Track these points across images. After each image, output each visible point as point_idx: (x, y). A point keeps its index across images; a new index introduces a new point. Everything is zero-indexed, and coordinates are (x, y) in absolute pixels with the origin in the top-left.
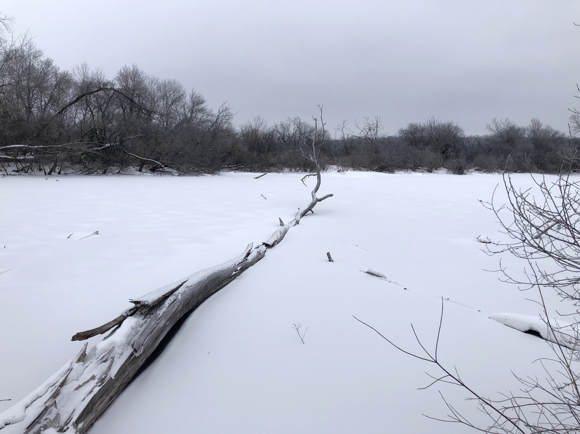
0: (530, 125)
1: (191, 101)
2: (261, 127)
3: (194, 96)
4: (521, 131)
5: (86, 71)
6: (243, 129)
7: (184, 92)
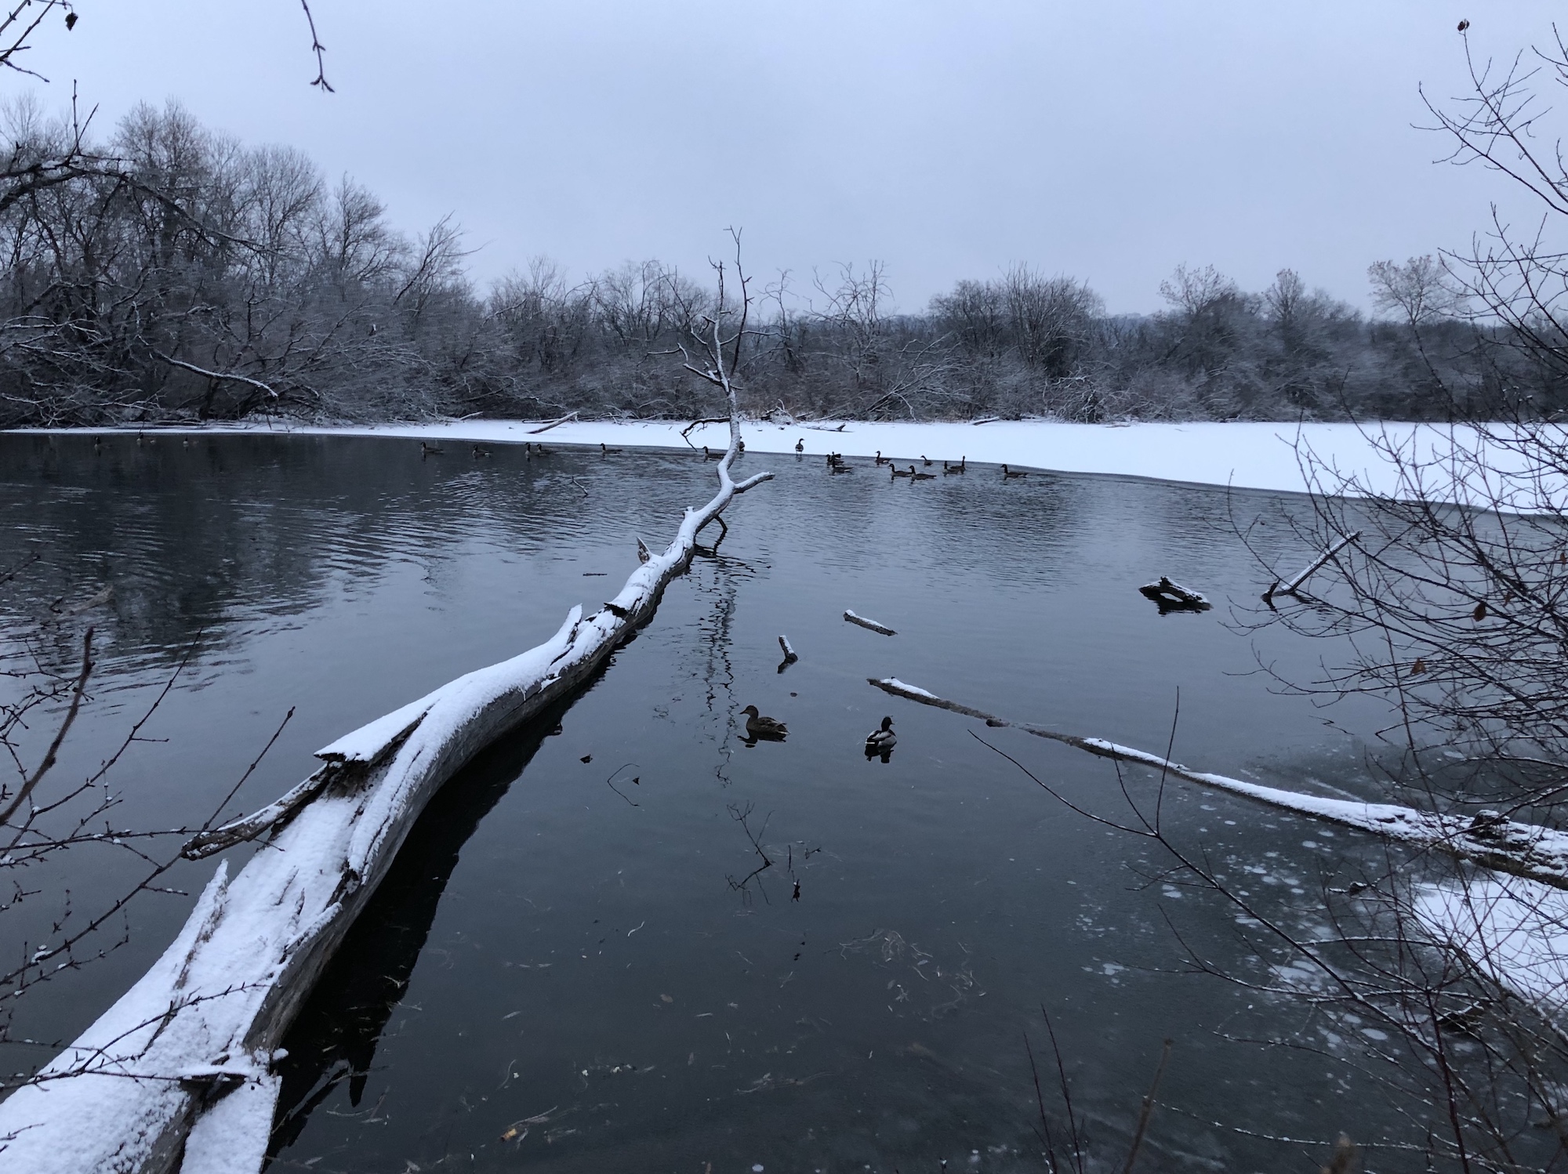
0: (1273, 285)
1: (341, 209)
2: (551, 286)
3: (349, 197)
4: (1251, 302)
5: (33, 119)
6: (502, 290)
7: (321, 182)
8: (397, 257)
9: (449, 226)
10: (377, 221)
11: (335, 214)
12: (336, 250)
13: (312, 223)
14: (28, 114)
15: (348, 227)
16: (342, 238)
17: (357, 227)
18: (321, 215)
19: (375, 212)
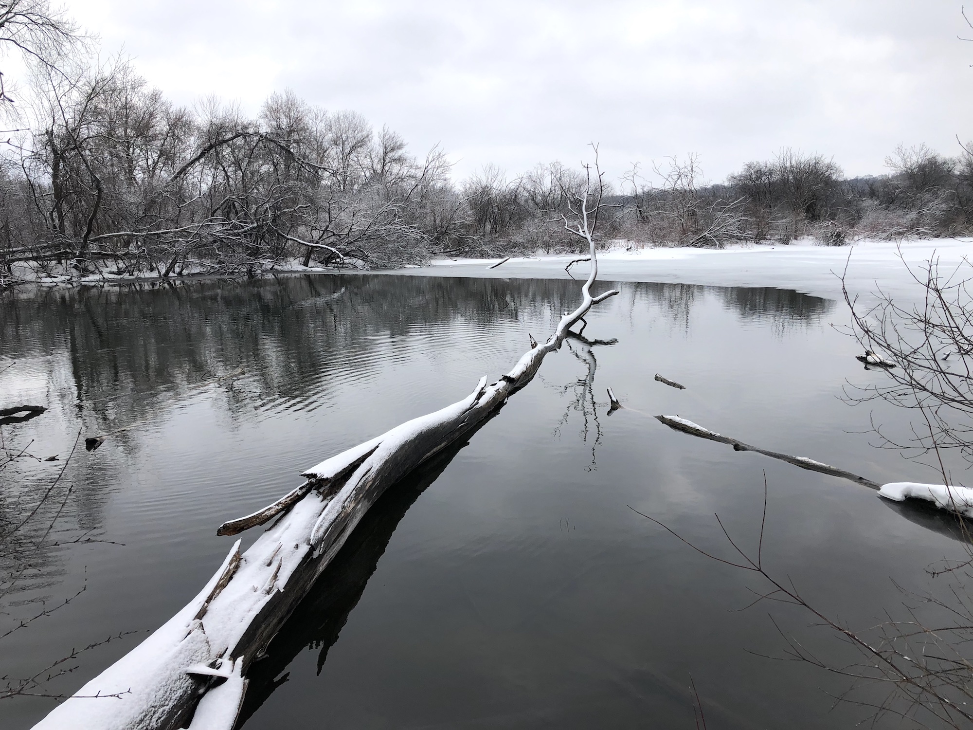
0: (962, 154)
1: (381, 144)
2: (496, 181)
3: (387, 137)
4: (948, 164)
5: (215, 108)
6: (468, 186)
7: (370, 130)
9: (437, 150)
10: (401, 151)
11: (378, 148)
12: (378, 168)
13: (365, 154)
14: (212, 105)
15: (385, 154)
16: (382, 161)
17: (390, 155)
18: (370, 149)
19: (400, 146)
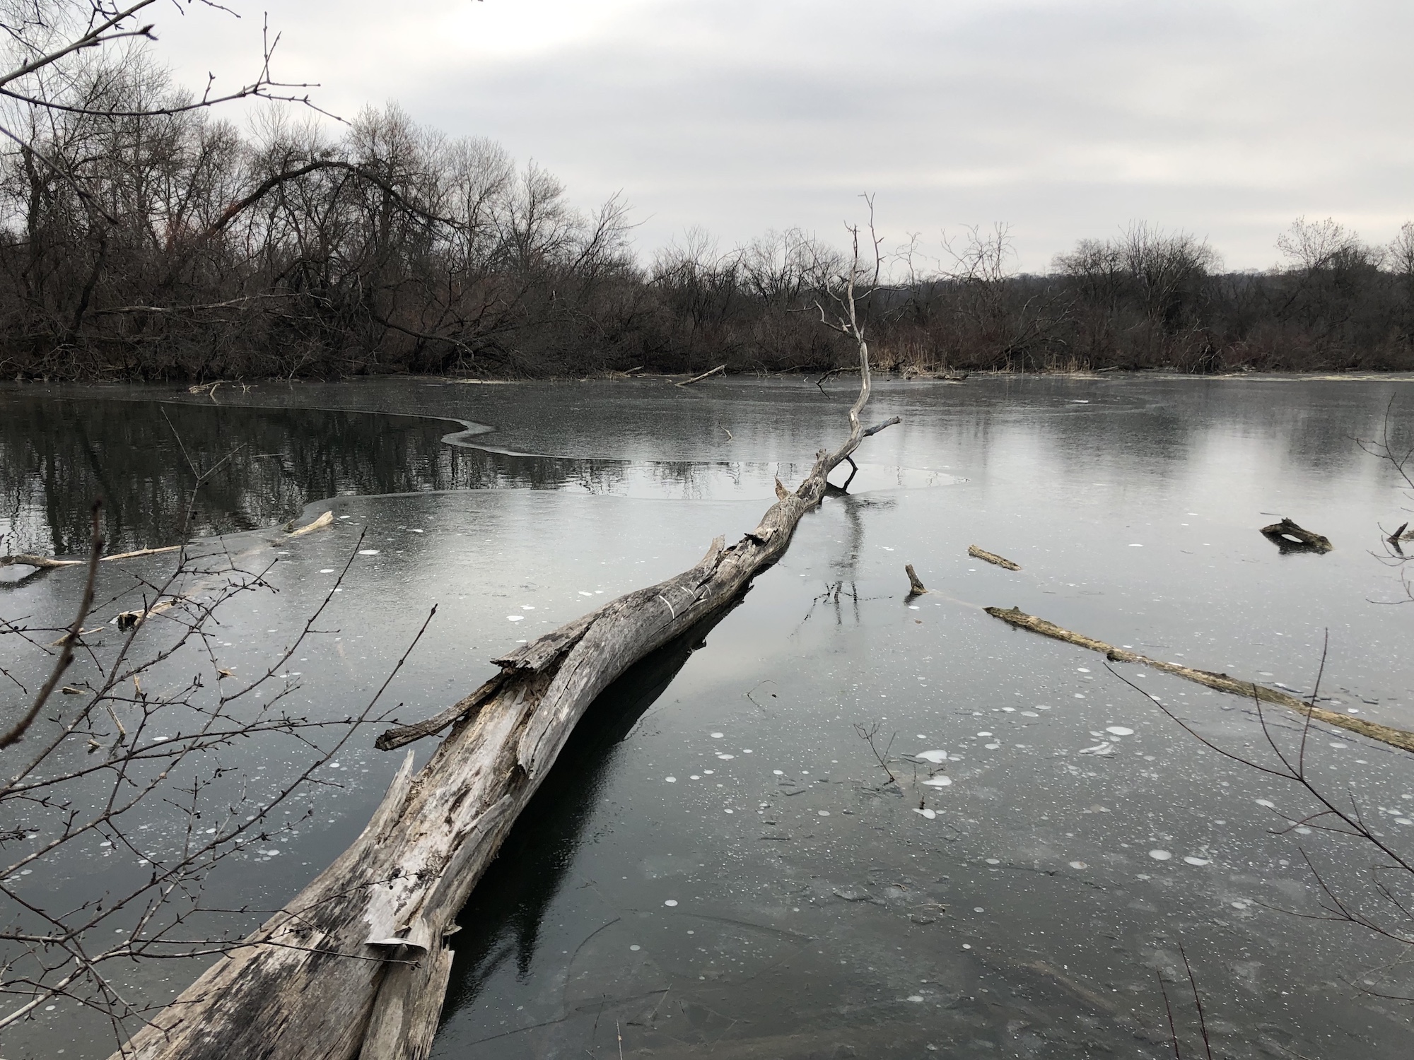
0: (1397, 238)
1: (527, 191)
2: (704, 254)
3: (534, 180)
6: (662, 259)
7: (512, 168)
8: (573, 232)
9: (617, 203)
10: (557, 200)
11: (522, 195)
12: (523, 227)
13: (503, 204)
15: (533, 205)
16: (528, 217)
17: (540, 207)
18: (511, 197)
19: (555, 193)
